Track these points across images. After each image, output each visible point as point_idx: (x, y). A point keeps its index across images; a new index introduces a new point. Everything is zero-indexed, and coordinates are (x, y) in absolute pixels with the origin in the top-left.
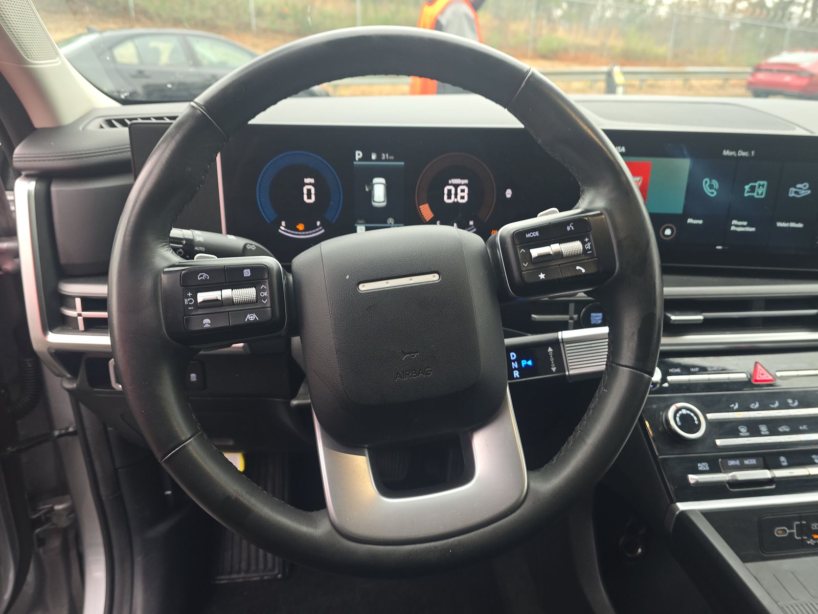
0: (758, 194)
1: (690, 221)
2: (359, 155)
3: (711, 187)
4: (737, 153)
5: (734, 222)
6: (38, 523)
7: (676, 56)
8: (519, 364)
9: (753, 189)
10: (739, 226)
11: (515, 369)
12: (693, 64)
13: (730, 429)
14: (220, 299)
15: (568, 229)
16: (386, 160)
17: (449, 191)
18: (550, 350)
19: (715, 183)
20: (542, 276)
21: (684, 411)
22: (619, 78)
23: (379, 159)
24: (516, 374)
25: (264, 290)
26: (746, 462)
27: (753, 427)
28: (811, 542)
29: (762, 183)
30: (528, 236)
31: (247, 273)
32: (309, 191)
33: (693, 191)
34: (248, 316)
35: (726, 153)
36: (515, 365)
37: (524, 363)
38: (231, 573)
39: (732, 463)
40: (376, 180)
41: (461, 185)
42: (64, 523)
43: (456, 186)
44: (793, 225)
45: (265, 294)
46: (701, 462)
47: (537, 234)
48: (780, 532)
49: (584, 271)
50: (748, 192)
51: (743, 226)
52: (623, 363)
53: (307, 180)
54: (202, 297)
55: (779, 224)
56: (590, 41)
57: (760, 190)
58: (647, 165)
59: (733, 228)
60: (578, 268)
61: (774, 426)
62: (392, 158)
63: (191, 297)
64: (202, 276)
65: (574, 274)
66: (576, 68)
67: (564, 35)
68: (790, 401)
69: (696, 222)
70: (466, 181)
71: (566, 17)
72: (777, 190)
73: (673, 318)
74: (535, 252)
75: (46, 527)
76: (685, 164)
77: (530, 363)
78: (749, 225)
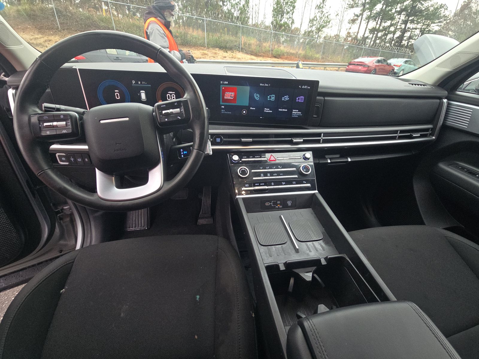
0: (272, 99)
1: (251, 108)
2: (134, 82)
3: (257, 96)
4: (264, 85)
5: (265, 109)
6: (58, 212)
7: (323, 58)
8: (183, 153)
9: (270, 98)
10: (267, 110)
11: (182, 155)
12: (329, 61)
13: (258, 175)
14: (52, 125)
15: (175, 104)
16: (144, 84)
17: (169, 96)
18: (191, 148)
19: (258, 95)
20: (166, 120)
21: (243, 169)
22: (301, 66)
23: (141, 84)
24: (182, 156)
25: (69, 123)
26: (261, 184)
27: (265, 174)
28: (277, 207)
29: (273, 95)
30: (162, 106)
31: (62, 117)
32: (117, 95)
33: (251, 98)
34: (63, 131)
35: (261, 85)
36: (182, 153)
37: (184, 152)
38: (130, 228)
39: (257, 184)
40: (141, 91)
41: (172, 94)
42: (68, 213)
43: (171, 94)
44: (284, 110)
45: (69, 124)
46: (246, 184)
47: (165, 106)
48: (267, 204)
49: (180, 118)
50: (269, 98)
51: (268, 110)
52: (195, 148)
53: (116, 91)
54: (45, 124)
55: (279, 110)
56: (292, 51)
57: (273, 98)
58: (236, 88)
59: (265, 111)
60: (178, 117)
61: (272, 174)
62: (146, 83)
63: (42, 124)
64: (45, 117)
65: (177, 119)
66: (286, 62)
67: (283, 48)
68: (279, 167)
69: (253, 109)
70: (174, 93)
71: (286, 41)
72: (278, 98)
73: (242, 140)
74: (164, 112)
75: (61, 214)
76: (248, 88)
77: (186, 152)
78: (270, 110)
